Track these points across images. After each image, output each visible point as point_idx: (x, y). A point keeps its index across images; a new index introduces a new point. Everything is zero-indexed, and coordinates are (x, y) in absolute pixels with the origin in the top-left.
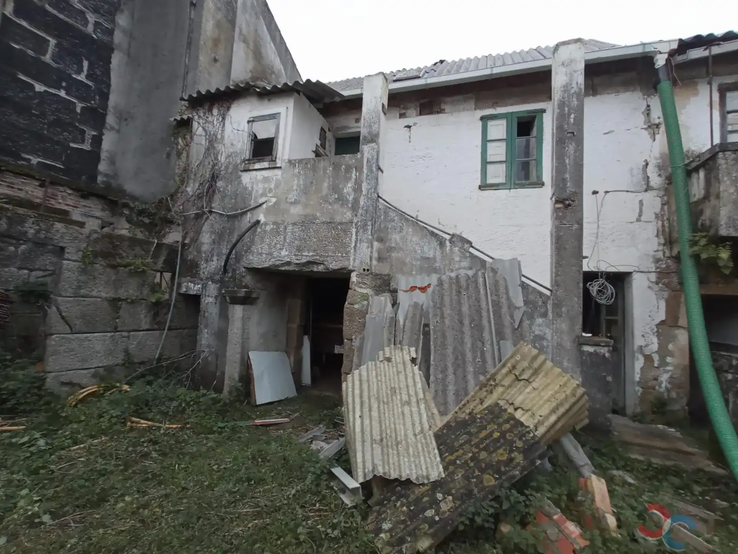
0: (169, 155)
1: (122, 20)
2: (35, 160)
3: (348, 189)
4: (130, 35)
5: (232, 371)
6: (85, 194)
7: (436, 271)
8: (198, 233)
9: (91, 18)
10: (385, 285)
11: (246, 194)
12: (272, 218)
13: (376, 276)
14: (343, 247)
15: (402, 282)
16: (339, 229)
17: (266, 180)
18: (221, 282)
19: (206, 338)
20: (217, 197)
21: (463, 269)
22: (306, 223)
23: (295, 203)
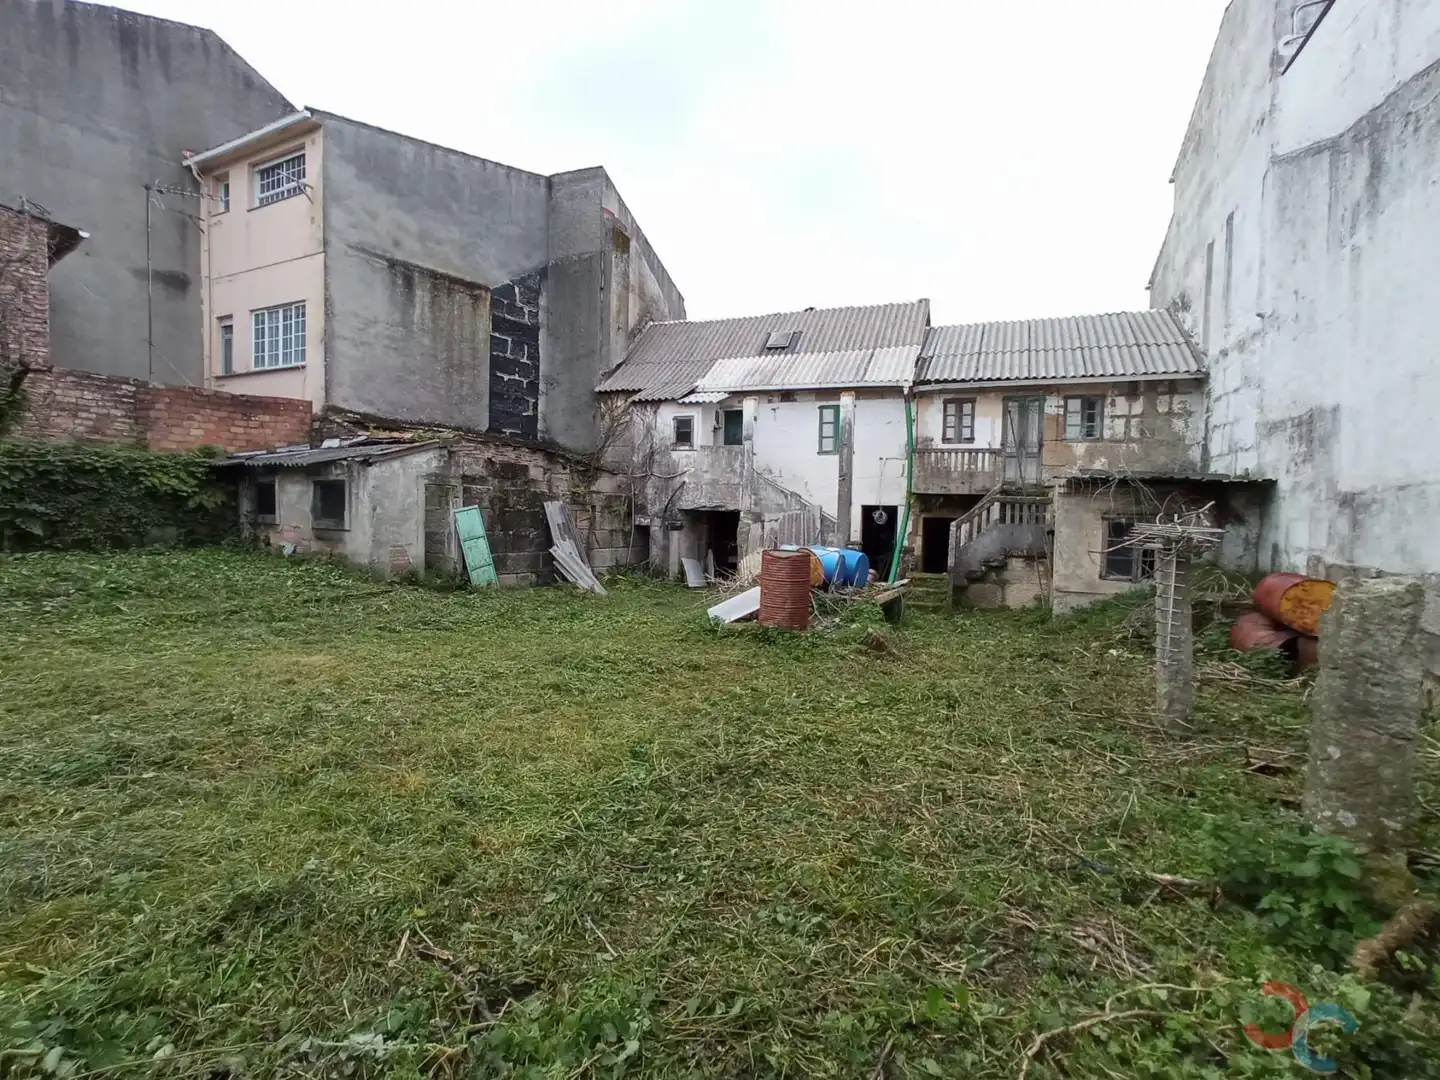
0: (594, 417)
1: (542, 301)
2: (508, 431)
3: (737, 465)
4: (548, 311)
5: (674, 569)
6: (534, 450)
7: (784, 511)
8: (644, 487)
9: (526, 310)
10: (758, 518)
11: (675, 465)
12: (693, 480)
13: (754, 514)
14: (734, 498)
15: (767, 517)
16: (732, 489)
17: (687, 456)
18: (664, 519)
19: (655, 551)
20: (655, 465)
21: (795, 510)
22: (714, 483)
23: (706, 472)
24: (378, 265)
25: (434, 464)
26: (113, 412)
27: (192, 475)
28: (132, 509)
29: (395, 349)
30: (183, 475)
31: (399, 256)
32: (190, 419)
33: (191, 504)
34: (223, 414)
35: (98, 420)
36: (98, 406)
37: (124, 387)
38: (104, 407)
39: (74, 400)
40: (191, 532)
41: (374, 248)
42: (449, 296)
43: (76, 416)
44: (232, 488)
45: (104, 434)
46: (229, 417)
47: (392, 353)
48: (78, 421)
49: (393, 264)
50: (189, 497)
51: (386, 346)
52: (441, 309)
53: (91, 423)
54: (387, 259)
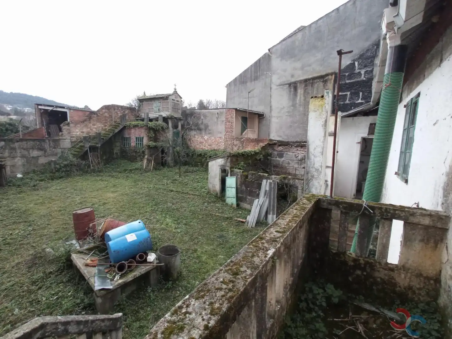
1: (377, 61)
9: (363, 72)
24: (285, 88)
25: (223, 162)
29: (290, 115)
31: (293, 80)
32: (249, 145)
36: (239, 144)
39: (236, 143)
41: (284, 82)
42: (312, 86)
49: (290, 85)
51: (286, 116)
52: (308, 93)
53: (238, 148)
54: (288, 84)
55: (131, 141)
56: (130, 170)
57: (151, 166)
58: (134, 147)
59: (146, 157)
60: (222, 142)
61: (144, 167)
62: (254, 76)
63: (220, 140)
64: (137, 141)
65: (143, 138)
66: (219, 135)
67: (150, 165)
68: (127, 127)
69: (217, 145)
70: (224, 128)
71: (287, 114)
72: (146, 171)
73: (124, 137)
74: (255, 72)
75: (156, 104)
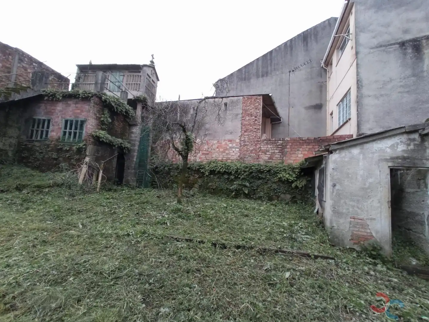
24: (391, 50)
25: (401, 148)
26: (276, 151)
27: (294, 172)
28: (275, 186)
29: (408, 92)
30: (291, 173)
32: (298, 150)
33: (293, 185)
34: (311, 147)
35: (271, 154)
36: (272, 150)
37: (279, 142)
38: (273, 150)
39: (265, 149)
40: (294, 197)
41: (388, 42)
43: (266, 154)
44: (309, 179)
45: (273, 159)
46: (313, 148)
47: (405, 95)
48: (266, 156)
49: (403, 44)
50: (292, 182)
51: (399, 92)
53: (269, 156)
54: (399, 44)
55: (51, 127)
56: (39, 187)
57: (97, 179)
58: (58, 140)
59: (87, 159)
60: (233, 148)
61: (80, 181)
62: (262, 72)
63: (230, 145)
64: (66, 128)
65: (83, 123)
66: (229, 137)
67: (94, 178)
68: (46, 98)
69: (224, 152)
70: (240, 126)
71: (402, 89)
72: (85, 190)
73: (34, 120)
74: (263, 67)
75: (113, 78)
